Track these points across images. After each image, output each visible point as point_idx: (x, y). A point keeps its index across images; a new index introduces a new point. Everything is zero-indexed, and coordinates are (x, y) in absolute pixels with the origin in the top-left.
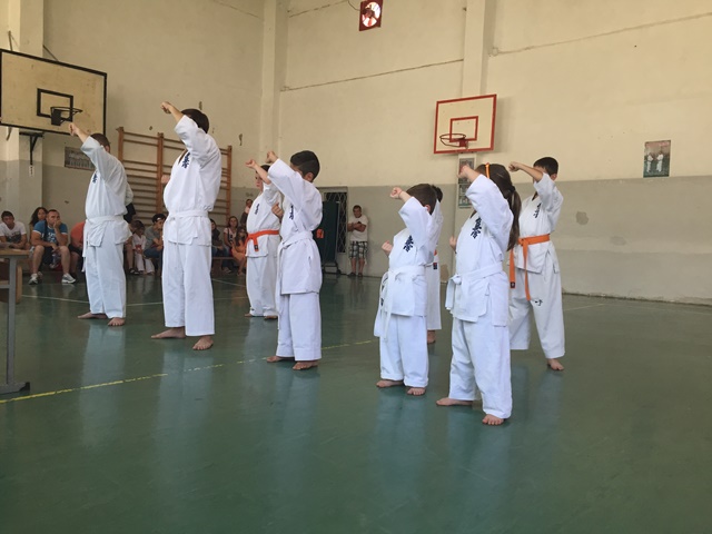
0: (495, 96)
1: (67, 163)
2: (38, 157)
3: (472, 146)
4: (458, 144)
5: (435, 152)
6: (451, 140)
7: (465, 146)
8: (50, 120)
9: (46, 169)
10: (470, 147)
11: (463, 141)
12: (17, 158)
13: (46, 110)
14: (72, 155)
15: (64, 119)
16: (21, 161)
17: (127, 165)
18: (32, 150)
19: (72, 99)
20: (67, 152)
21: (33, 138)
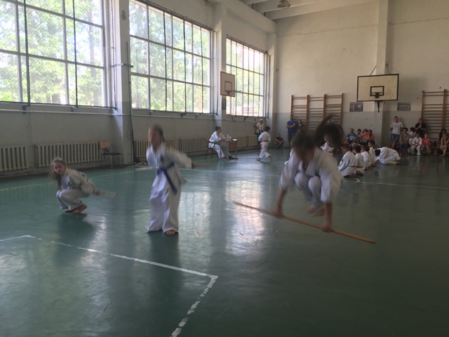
1: (398, 109)
2: (381, 109)
8: (375, 97)
13: (373, 93)
14: (401, 106)
16: (375, 111)
17: (426, 107)
18: (379, 107)
19: (383, 87)
20: (399, 104)
21: (378, 102)
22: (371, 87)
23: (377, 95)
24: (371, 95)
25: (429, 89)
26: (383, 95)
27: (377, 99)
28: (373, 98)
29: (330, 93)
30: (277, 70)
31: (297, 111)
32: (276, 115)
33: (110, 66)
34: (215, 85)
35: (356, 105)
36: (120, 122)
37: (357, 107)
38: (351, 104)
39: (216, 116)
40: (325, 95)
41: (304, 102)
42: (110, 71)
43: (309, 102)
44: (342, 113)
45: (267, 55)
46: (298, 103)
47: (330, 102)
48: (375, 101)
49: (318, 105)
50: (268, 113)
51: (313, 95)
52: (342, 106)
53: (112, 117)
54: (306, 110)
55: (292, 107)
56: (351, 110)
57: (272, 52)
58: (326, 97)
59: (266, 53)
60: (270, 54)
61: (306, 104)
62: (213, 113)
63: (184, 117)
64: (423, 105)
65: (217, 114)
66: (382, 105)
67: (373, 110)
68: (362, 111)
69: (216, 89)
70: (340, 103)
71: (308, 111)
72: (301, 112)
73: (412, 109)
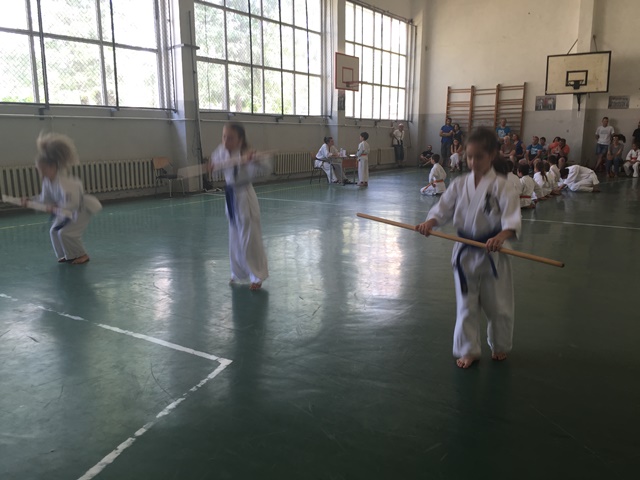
1: (610, 106)
2: (583, 106)
8: (573, 87)
13: (571, 82)
14: (614, 101)
15: (582, 85)
16: (573, 110)
18: (579, 103)
19: (587, 72)
20: (611, 98)
21: (579, 96)
22: (568, 73)
23: (577, 84)
24: (567, 85)
26: (586, 84)
27: (576, 91)
28: (571, 89)
29: (505, 83)
30: (427, 48)
31: (455, 110)
32: (424, 118)
33: (166, 49)
34: (329, 73)
35: (545, 101)
36: (182, 131)
37: (547, 104)
38: (538, 99)
39: (330, 120)
40: (499, 86)
41: (467, 97)
42: (167, 55)
43: (473, 96)
44: (523, 113)
45: (412, 25)
46: (458, 98)
47: (507, 95)
48: (574, 94)
49: (487, 102)
50: (412, 115)
51: (480, 85)
52: (524, 101)
53: (171, 123)
54: (468, 109)
55: (448, 104)
56: (537, 108)
57: (419, 21)
58: (500, 89)
59: (410, 22)
60: (416, 24)
61: (469, 99)
62: (326, 116)
63: (280, 122)
65: (331, 117)
66: (584, 100)
67: (571, 108)
68: (554, 109)
69: (329, 80)
70: (521, 97)
71: (472, 111)
72: (461, 113)
73: (631, 106)
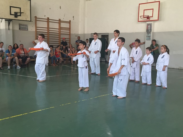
0: (159, 2)
1: (20, 29)
2: (11, 27)
3: (151, 19)
4: (146, 18)
5: (138, 21)
6: (144, 17)
7: (149, 19)
8: (14, 16)
9: (13, 31)
10: (150, 20)
11: (148, 17)
12: (5, 28)
13: (13, 13)
14: (21, 26)
15: (18, 15)
16: (6, 29)
17: (38, 28)
18: (9, 25)
19: (20, 8)
21: (9, 21)
22: (11, 7)
23: (16, 15)
25: (40, 16)
26: (20, 15)
28: (12, 17)
64: (36, 27)
73: (29, 30)
